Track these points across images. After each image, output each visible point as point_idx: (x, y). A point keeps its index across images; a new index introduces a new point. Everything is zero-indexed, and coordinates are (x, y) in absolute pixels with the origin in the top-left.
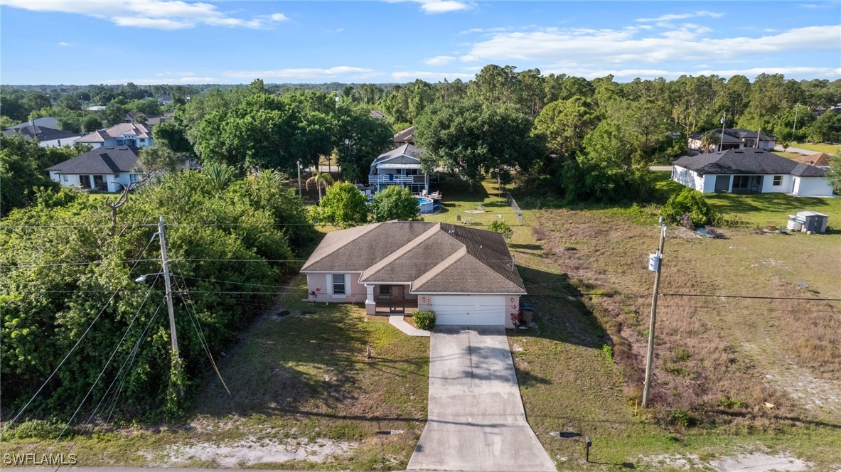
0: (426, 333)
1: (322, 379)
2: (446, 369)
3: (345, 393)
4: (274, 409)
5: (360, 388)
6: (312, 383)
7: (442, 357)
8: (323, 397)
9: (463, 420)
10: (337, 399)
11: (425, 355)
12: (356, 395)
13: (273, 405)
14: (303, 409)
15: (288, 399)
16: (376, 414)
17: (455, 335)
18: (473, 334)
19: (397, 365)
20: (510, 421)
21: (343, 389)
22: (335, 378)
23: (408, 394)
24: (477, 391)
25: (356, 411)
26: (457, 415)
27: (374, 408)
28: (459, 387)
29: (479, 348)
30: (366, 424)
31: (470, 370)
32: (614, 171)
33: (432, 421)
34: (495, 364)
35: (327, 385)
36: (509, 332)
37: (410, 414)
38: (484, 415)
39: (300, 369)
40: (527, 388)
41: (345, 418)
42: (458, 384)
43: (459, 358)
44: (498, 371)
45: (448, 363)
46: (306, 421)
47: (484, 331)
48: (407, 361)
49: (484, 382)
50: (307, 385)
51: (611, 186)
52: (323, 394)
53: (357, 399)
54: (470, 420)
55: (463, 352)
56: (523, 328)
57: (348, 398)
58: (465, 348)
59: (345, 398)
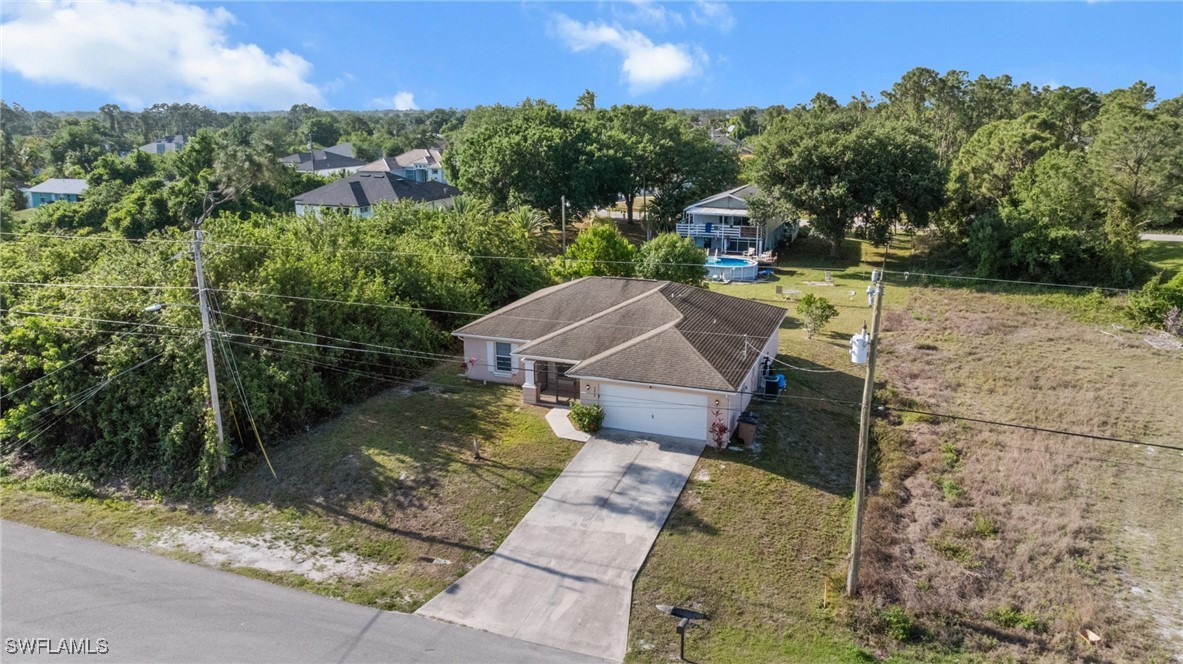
0: (584, 437)
1: (396, 476)
2: (575, 488)
3: (414, 499)
4: (319, 505)
5: (436, 496)
6: (381, 478)
7: (581, 472)
8: (385, 499)
9: (542, 562)
10: (400, 506)
11: (560, 465)
12: (426, 504)
13: (320, 500)
14: (352, 511)
15: (341, 495)
16: (436, 534)
17: (624, 446)
18: (653, 446)
19: (509, 474)
20: (608, 576)
21: (415, 493)
22: (412, 478)
23: (494, 515)
24: (594, 525)
25: (414, 525)
26: (540, 554)
27: (438, 525)
28: (573, 517)
29: (645, 469)
30: (416, 543)
31: (605, 495)
32: (1061, 233)
33: (500, 555)
34: (651, 493)
35: (399, 485)
36: (707, 452)
37: (477, 541)
38: (578, 561)
39: (378, 459)
40: (671, 535)
41: (395, 531)
42: (575, 512)
43: (605, 477)
44: (647, 503)
45: (582, 481)
46: (346, 527)
47: (669, 444)
48: (528, 471)
49: (614, 515)
50: (375, 481)
51: (1055, 257)
52: (386, 496)
53: (424, 509)
55: (617, 469)
56: (736, 449)
57: (415, 506)
58: (623, 464)
59: (411, 504)
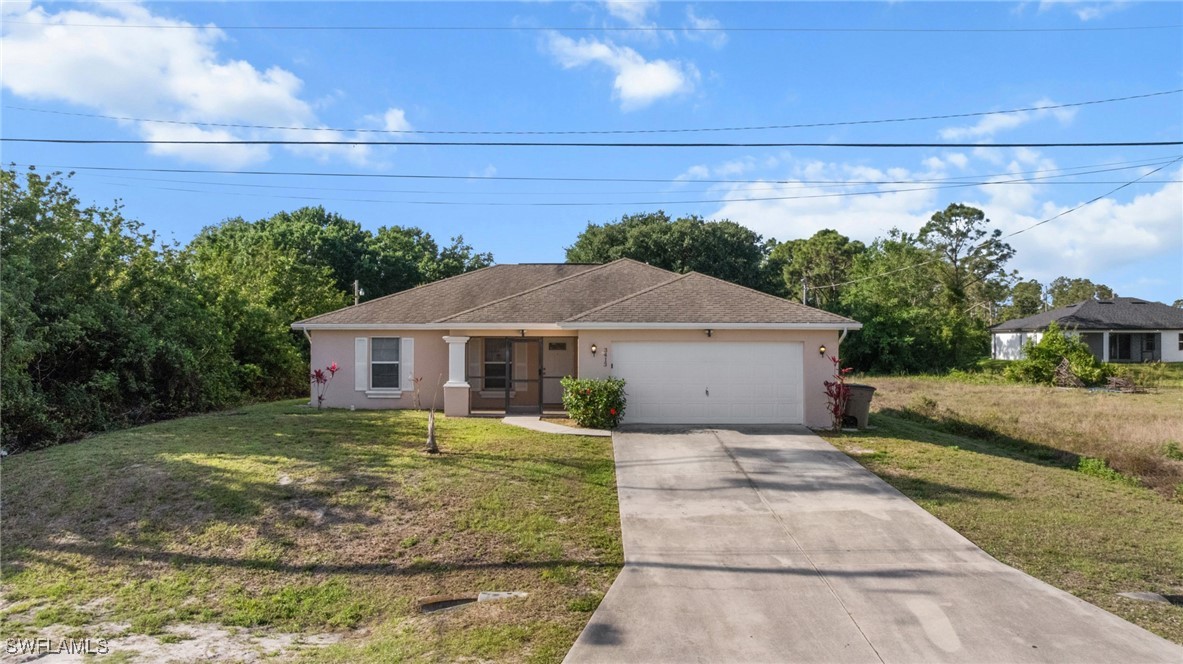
1: (269, 482)
2: (668, 475)
3: (338, 510)
4: (66, 548)
9: (759, 563)
10: (306, 524)
11: (600, 457)
12: (372, 514)
13: (68, 538)
15: (134, 523)
17: (679, 435)
18: (728, 433)
19: (520, 465)
20: (937, 562)
22: (313, 479)
24: (779, 508)
25: (359, 551)
26: (728, 551)
30: (388, 582)
33: (642, 564)
34: (814, 469)
36: (821, 433)
37: (556, 553)
38: (833, 552)
40: (940, 504)
42: (714, 497)
43: (702, 461)
44: (828, 477)
45: (669, 468)
47: (754, 430)
52: (258, 514)
53: (372, 523)
54: (786, 562)
55: (709, 453)
56: (853, 430)
57: (344, 520)
58: (711, 449)
59: (333, 518)
